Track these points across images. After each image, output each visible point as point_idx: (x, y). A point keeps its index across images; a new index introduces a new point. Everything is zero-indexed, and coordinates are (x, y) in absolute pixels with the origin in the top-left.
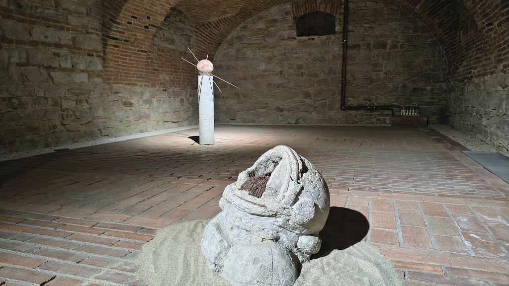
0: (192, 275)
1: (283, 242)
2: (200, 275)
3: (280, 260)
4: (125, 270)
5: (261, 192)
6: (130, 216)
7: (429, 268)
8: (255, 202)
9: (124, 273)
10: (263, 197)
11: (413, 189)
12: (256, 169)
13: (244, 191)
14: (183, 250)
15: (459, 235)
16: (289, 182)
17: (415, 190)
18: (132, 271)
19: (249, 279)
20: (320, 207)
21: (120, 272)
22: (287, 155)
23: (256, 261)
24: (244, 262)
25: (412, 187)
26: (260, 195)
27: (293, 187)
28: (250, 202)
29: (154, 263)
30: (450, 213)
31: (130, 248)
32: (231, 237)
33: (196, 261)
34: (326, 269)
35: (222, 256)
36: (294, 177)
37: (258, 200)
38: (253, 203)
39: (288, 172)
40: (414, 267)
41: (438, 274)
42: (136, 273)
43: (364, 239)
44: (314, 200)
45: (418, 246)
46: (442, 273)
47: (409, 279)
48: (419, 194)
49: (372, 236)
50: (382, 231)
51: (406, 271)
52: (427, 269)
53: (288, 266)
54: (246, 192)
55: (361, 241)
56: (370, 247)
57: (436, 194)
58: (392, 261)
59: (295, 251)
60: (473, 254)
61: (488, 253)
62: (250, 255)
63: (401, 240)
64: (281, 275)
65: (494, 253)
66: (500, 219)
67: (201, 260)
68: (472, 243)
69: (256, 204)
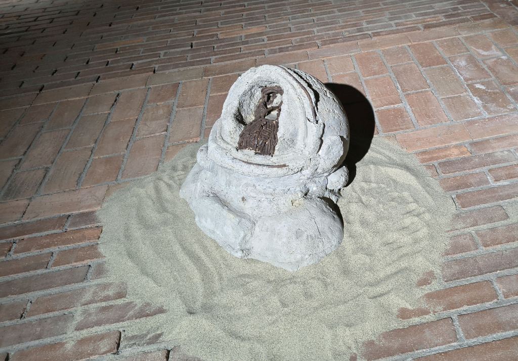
0: (213, 269)
1: (314, 192)
2: (222, 266)
3: (324, 219)
4: (107, 299)
5: (272, 146)
6: (26, 202)
7: (455, 152)
8: (270, 163)
9: (111, 303)
10: (276, 152)
11: (392, 23)
12: (240, 104)
13: (247, 151)
14: (171, 237)
15: (466, 91)
16: (306, 125)
17: (397, 25)
18: (120, 295)
19: (299, 257)
20: (345, 137)
21: (104, 304)
22: (289, 85)
23: (298, 234)
24: (284, 240)
25: (391, 19)
26: (271, 151)
27: (314, 130)
28: (264, 165)
29: (144, 272)
30: (446, 56)
31: (83, 260)
32: (248, 211)
33: (204, 248)
34: (364, 198)
35: (247, 238)
36: (310, 115)
37: (273, 160)
38: (268, 166)
39: (300, 111)
40: (441, 154)
41: (466, 156)
42: (127, 296)
43: (375, 132)
44: (338, 133)
45: (433, 121)
46: (469, 154)
47: (443, 174)
48: (401, 31)
49: (382, 122)
50: (389, 110)
51: (436, 163)
52: (454, 154)
53: (333, 221)
54: (249, 153)
55: (374, 136)
56: (387, 141)
57: (419, 25)
58: (417, 154)
59: (327, 195)
60: (486, 115)
61: (499, 108)
62: (289, 230)
63: (414, 120)
64: (330, 235)
65: (503, 107)
66: (494, 52)
67: (208, 244)
68: (481, 98)
69: (273, 166)
